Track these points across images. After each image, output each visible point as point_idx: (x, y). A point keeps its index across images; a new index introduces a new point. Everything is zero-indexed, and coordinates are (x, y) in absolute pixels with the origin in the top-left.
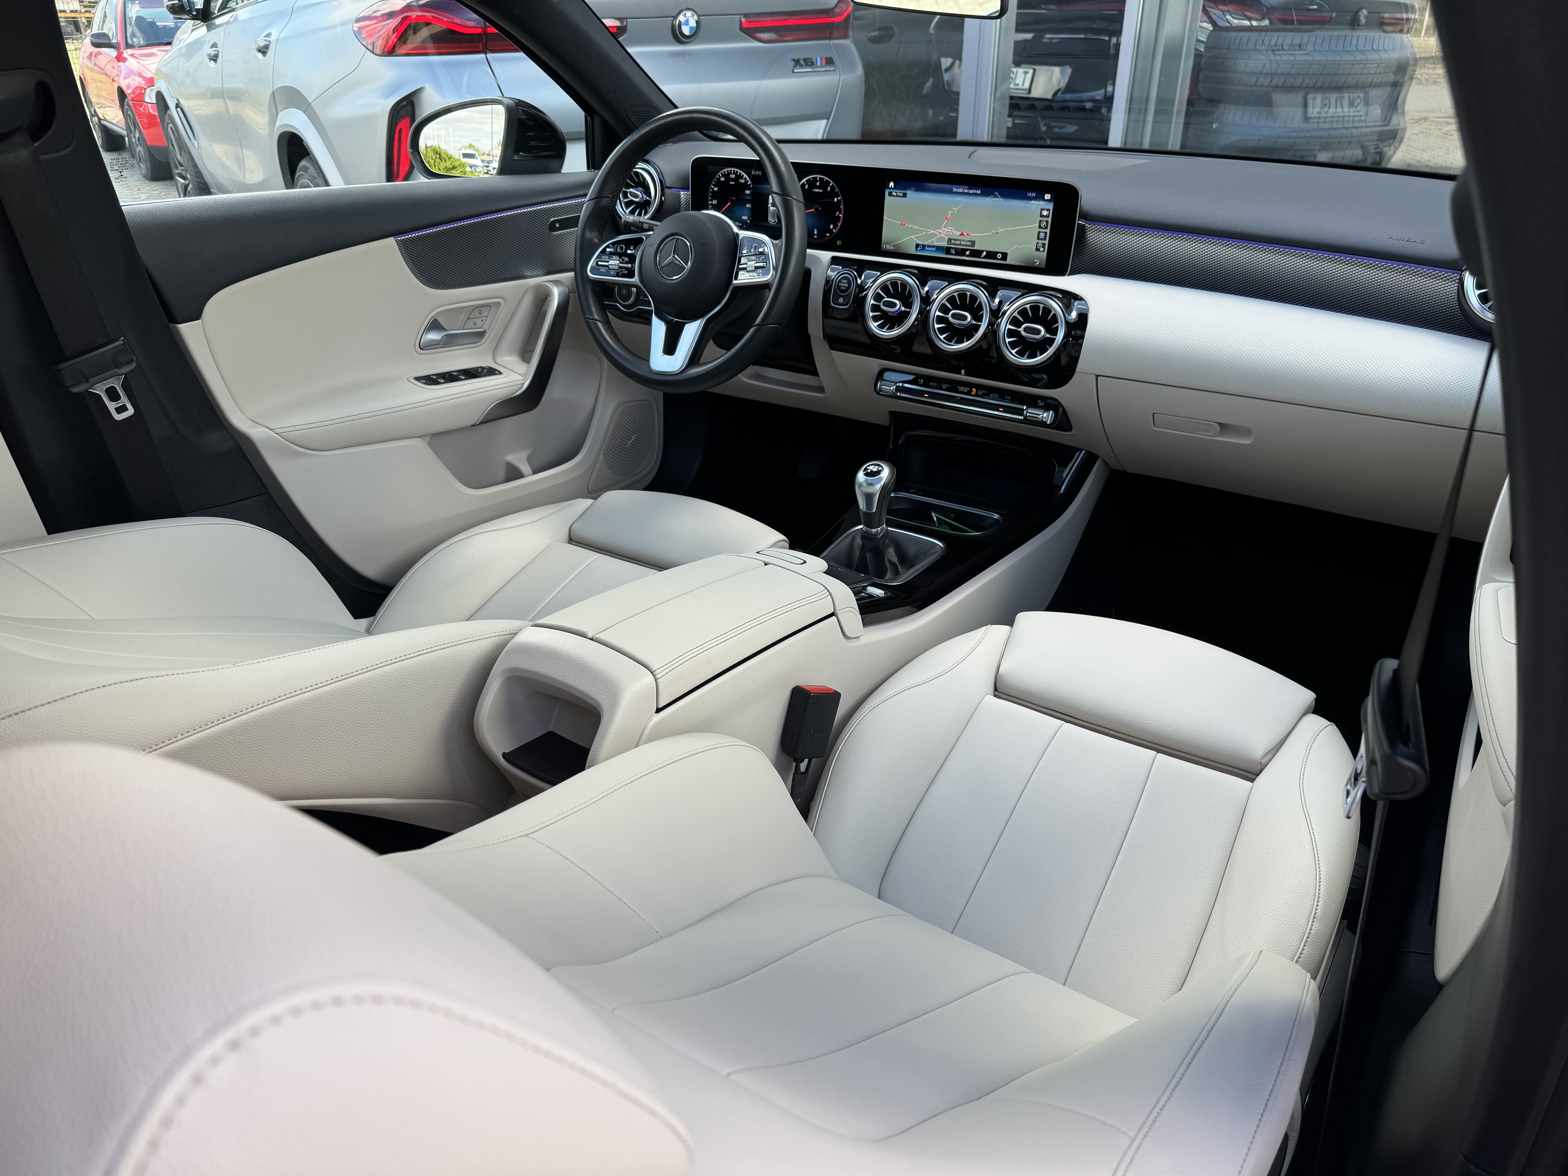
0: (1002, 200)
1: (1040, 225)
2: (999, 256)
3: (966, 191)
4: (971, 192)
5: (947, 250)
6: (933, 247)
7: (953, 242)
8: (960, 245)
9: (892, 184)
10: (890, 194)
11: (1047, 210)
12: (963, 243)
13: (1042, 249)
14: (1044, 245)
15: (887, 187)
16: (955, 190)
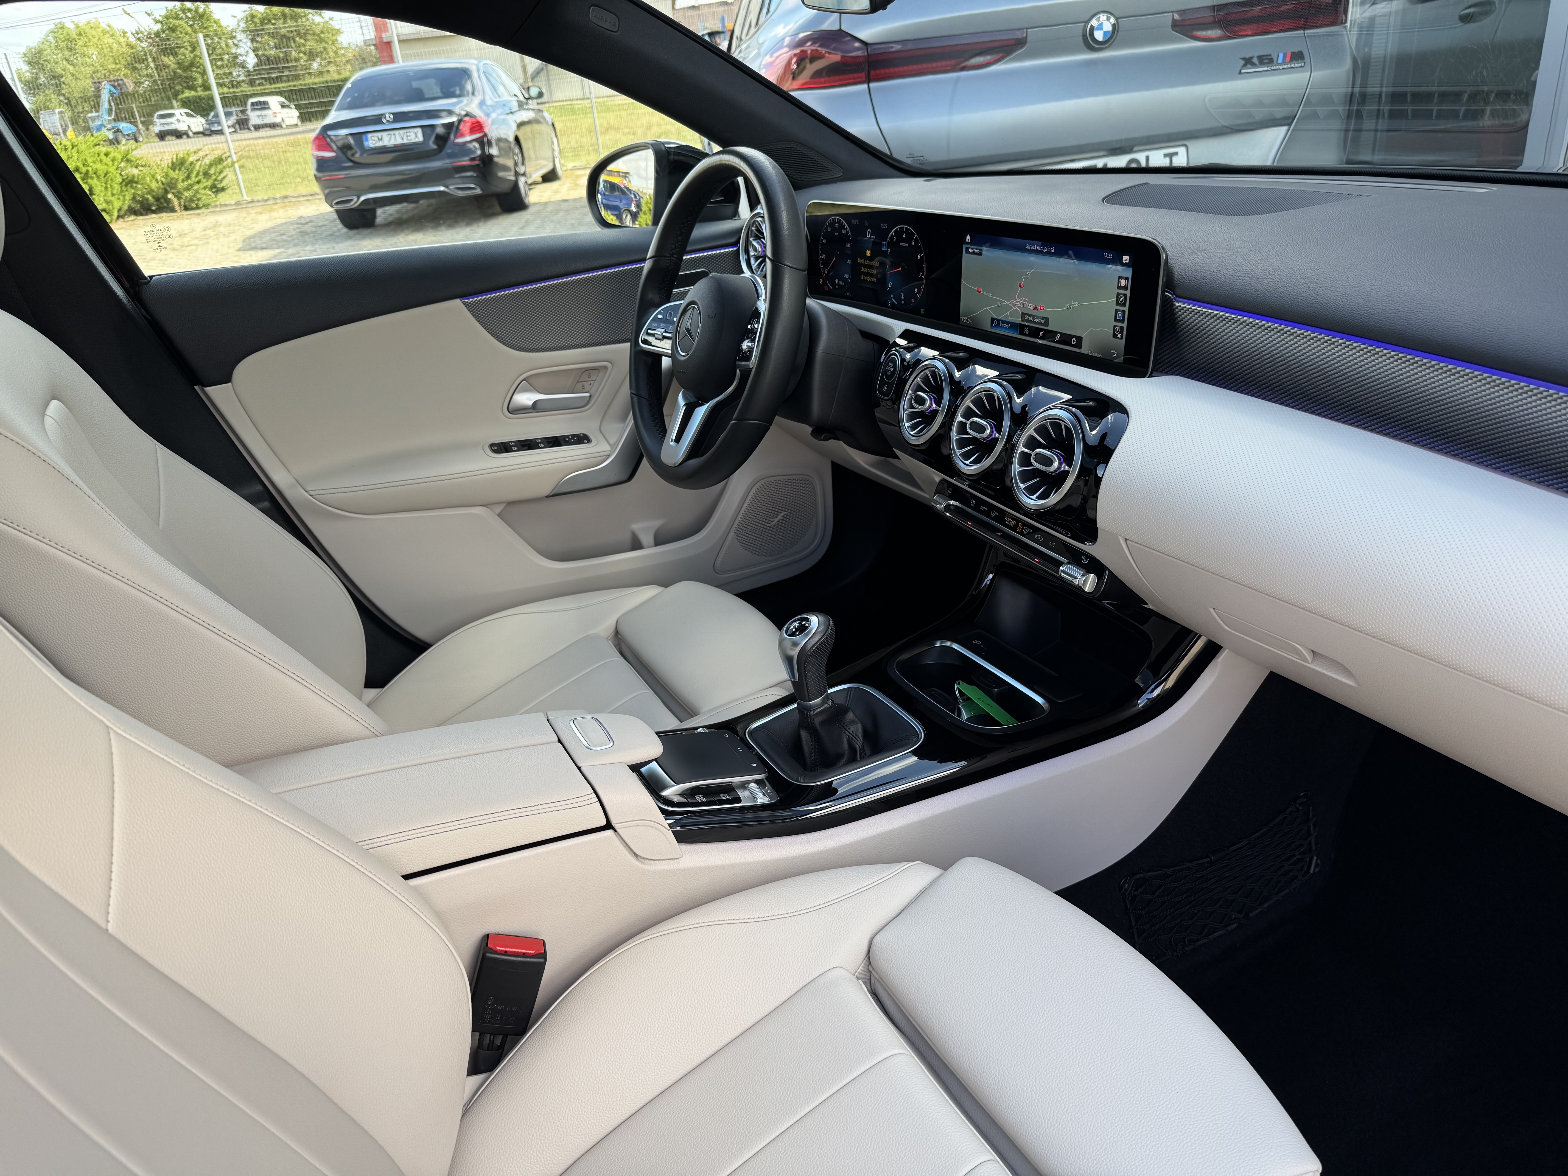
0: (1076, 262)
1: (1117, 300)
2: (1074, 341)
3: (1039, 248)
4: (1045, 249)
5: (1020, 328)
6: (1007, 323)
7: (1027, 318)
8: (1034, 322)
9: (968, 237)
10: (967, 252)
11: (1127, 279)
12: (1037, 320)
13: (1119, 336)
14: (1122, 328)
15: (963, 241)
16: (1028, 246)
